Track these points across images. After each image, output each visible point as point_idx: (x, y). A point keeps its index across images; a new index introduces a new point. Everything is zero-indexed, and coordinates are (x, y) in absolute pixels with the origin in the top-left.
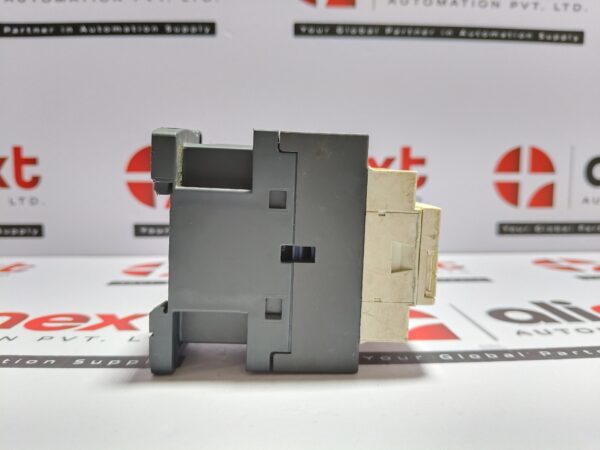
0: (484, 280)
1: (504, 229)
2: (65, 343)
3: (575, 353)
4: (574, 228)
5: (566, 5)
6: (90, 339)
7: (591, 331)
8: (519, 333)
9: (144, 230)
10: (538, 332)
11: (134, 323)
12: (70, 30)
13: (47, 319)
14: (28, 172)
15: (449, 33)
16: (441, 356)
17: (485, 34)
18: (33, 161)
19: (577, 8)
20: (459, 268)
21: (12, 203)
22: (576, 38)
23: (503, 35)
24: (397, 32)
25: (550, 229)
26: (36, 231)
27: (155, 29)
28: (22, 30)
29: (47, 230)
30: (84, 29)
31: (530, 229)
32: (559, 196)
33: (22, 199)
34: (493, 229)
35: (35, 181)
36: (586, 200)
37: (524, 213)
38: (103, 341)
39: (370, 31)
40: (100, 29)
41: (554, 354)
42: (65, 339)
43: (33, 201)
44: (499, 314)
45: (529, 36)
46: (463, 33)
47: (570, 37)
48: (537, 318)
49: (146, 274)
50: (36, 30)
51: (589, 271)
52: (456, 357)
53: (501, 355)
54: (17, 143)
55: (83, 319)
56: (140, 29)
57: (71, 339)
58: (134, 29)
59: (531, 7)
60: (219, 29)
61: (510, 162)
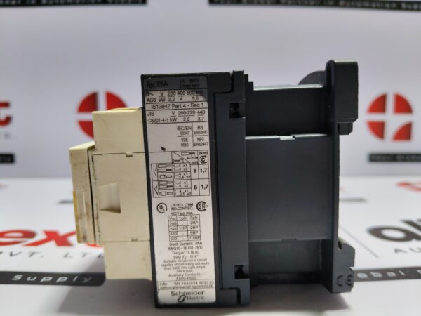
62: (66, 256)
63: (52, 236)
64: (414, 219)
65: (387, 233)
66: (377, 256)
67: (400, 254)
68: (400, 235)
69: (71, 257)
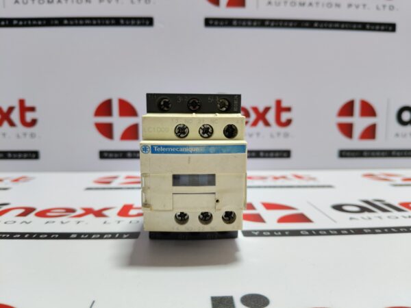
0: (330, 187)
1: (343, 154)
2: (63, 225)
3: (386, 230)
4: (389, 154)
5: (384, 6)
6: (78, 222)
7: (397, 218)
8: (351, 219)
9: (106, 155)
10: (363, 218)
11: (105, 213)
12: (56, 22)
13: (49, 211)
14: (29, 116)
15: (307, 24)
16: (302, 232)
17: (331, 25)
18: (32, 109)
19: (392, 8)
20: (314, 179)
21: (18, 136)
22: (390, 28)
23: (343, 26)
24: (272, 24)
25: (373, 154)
26: (34, 155)
27: (113, 22)
28: (25, 23)
29: (42, 155)
30: (66, 22)
31: (359, 154)
32: (380, 132)
33: (25, 134)
34: (336, 153)
35: (34, 122)
36: (397, 135)
37: (356, 144)
38: (87, 224)
39: (255, 24)
40: (76, 22)
41: (373, 231)
42: (62, 223)
43: (33, 135)
44: (339, 208)
45: (360, 26)
46: (316, 25)
47: (386, 27)
48: (363, 210)
49: (109, 183)
50: (34, 22)
51: (398, 181)
52: (311, 233)
53: (339, 232)
54: (22, 97)
55: (72, 211)
56: (103, 22)
57: (67, 222)
58: (99, 22)
59: (361, 7)
60: (156, 22)
61: (347, 109)
62: (105, 223)
63: (88, 211)
64: (370, 199)
65: (345, 208)
66: (335, 221)
67: (353, 221)
68: (357, 209)
69: (109, 223)
